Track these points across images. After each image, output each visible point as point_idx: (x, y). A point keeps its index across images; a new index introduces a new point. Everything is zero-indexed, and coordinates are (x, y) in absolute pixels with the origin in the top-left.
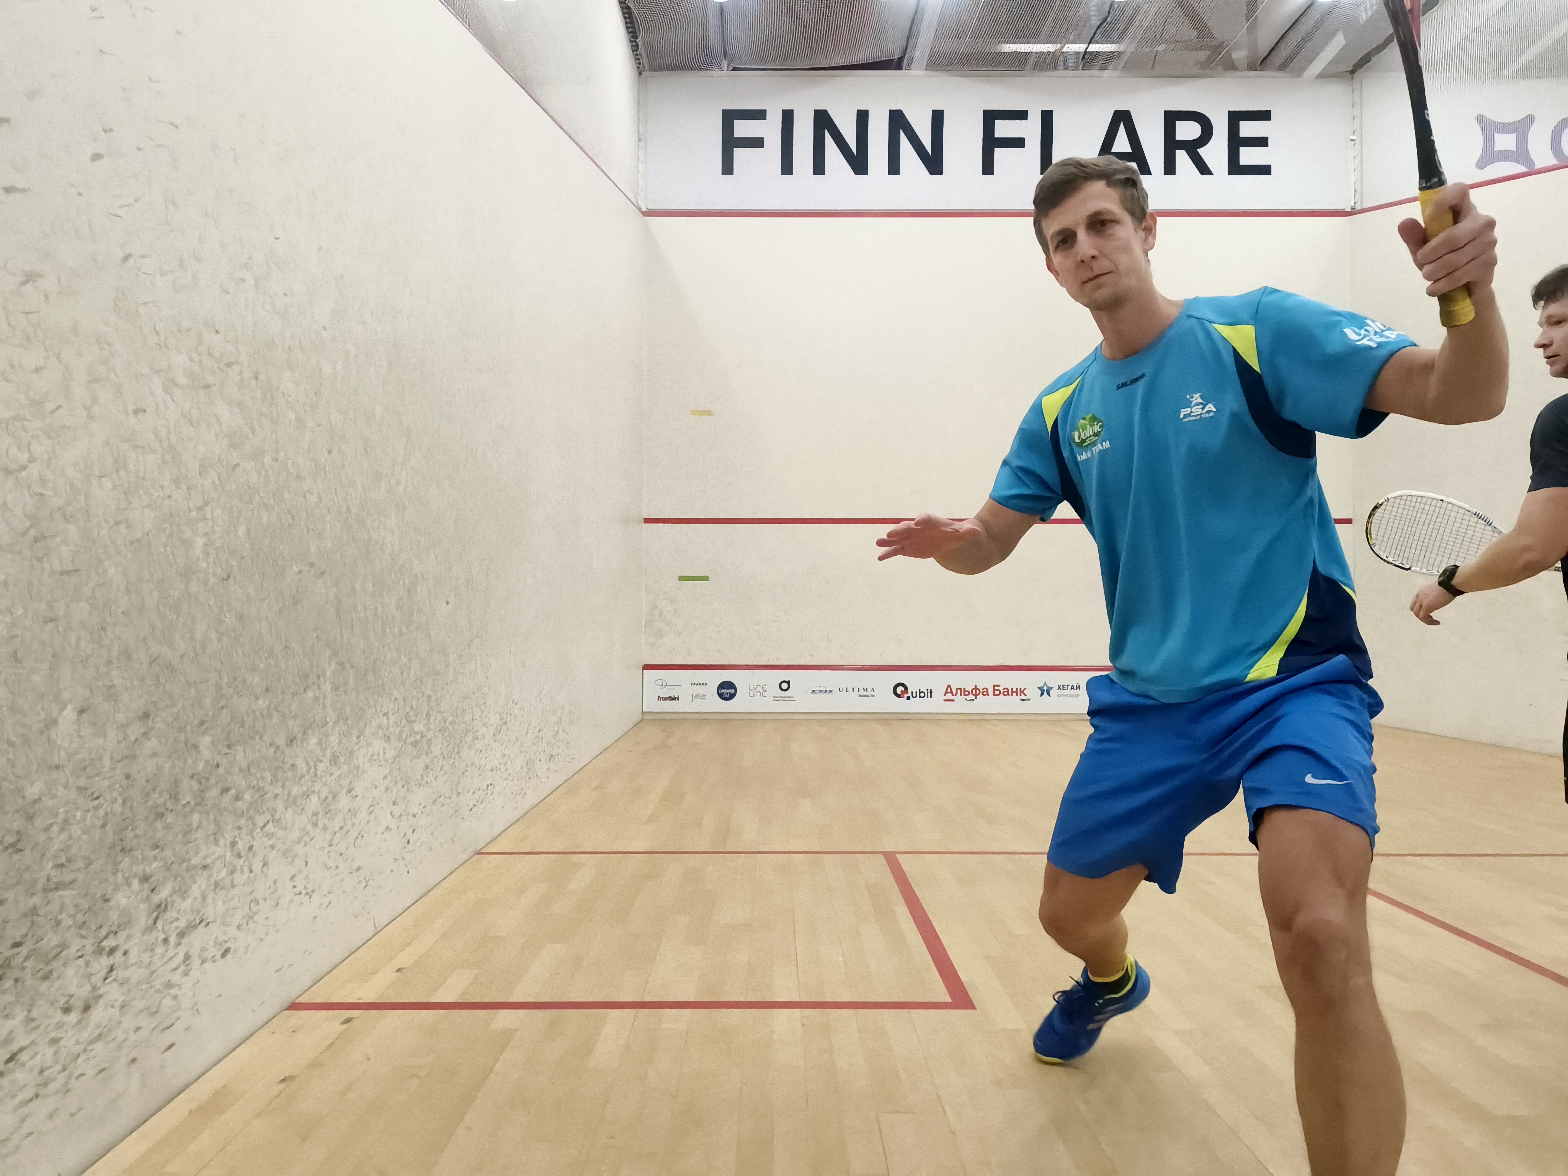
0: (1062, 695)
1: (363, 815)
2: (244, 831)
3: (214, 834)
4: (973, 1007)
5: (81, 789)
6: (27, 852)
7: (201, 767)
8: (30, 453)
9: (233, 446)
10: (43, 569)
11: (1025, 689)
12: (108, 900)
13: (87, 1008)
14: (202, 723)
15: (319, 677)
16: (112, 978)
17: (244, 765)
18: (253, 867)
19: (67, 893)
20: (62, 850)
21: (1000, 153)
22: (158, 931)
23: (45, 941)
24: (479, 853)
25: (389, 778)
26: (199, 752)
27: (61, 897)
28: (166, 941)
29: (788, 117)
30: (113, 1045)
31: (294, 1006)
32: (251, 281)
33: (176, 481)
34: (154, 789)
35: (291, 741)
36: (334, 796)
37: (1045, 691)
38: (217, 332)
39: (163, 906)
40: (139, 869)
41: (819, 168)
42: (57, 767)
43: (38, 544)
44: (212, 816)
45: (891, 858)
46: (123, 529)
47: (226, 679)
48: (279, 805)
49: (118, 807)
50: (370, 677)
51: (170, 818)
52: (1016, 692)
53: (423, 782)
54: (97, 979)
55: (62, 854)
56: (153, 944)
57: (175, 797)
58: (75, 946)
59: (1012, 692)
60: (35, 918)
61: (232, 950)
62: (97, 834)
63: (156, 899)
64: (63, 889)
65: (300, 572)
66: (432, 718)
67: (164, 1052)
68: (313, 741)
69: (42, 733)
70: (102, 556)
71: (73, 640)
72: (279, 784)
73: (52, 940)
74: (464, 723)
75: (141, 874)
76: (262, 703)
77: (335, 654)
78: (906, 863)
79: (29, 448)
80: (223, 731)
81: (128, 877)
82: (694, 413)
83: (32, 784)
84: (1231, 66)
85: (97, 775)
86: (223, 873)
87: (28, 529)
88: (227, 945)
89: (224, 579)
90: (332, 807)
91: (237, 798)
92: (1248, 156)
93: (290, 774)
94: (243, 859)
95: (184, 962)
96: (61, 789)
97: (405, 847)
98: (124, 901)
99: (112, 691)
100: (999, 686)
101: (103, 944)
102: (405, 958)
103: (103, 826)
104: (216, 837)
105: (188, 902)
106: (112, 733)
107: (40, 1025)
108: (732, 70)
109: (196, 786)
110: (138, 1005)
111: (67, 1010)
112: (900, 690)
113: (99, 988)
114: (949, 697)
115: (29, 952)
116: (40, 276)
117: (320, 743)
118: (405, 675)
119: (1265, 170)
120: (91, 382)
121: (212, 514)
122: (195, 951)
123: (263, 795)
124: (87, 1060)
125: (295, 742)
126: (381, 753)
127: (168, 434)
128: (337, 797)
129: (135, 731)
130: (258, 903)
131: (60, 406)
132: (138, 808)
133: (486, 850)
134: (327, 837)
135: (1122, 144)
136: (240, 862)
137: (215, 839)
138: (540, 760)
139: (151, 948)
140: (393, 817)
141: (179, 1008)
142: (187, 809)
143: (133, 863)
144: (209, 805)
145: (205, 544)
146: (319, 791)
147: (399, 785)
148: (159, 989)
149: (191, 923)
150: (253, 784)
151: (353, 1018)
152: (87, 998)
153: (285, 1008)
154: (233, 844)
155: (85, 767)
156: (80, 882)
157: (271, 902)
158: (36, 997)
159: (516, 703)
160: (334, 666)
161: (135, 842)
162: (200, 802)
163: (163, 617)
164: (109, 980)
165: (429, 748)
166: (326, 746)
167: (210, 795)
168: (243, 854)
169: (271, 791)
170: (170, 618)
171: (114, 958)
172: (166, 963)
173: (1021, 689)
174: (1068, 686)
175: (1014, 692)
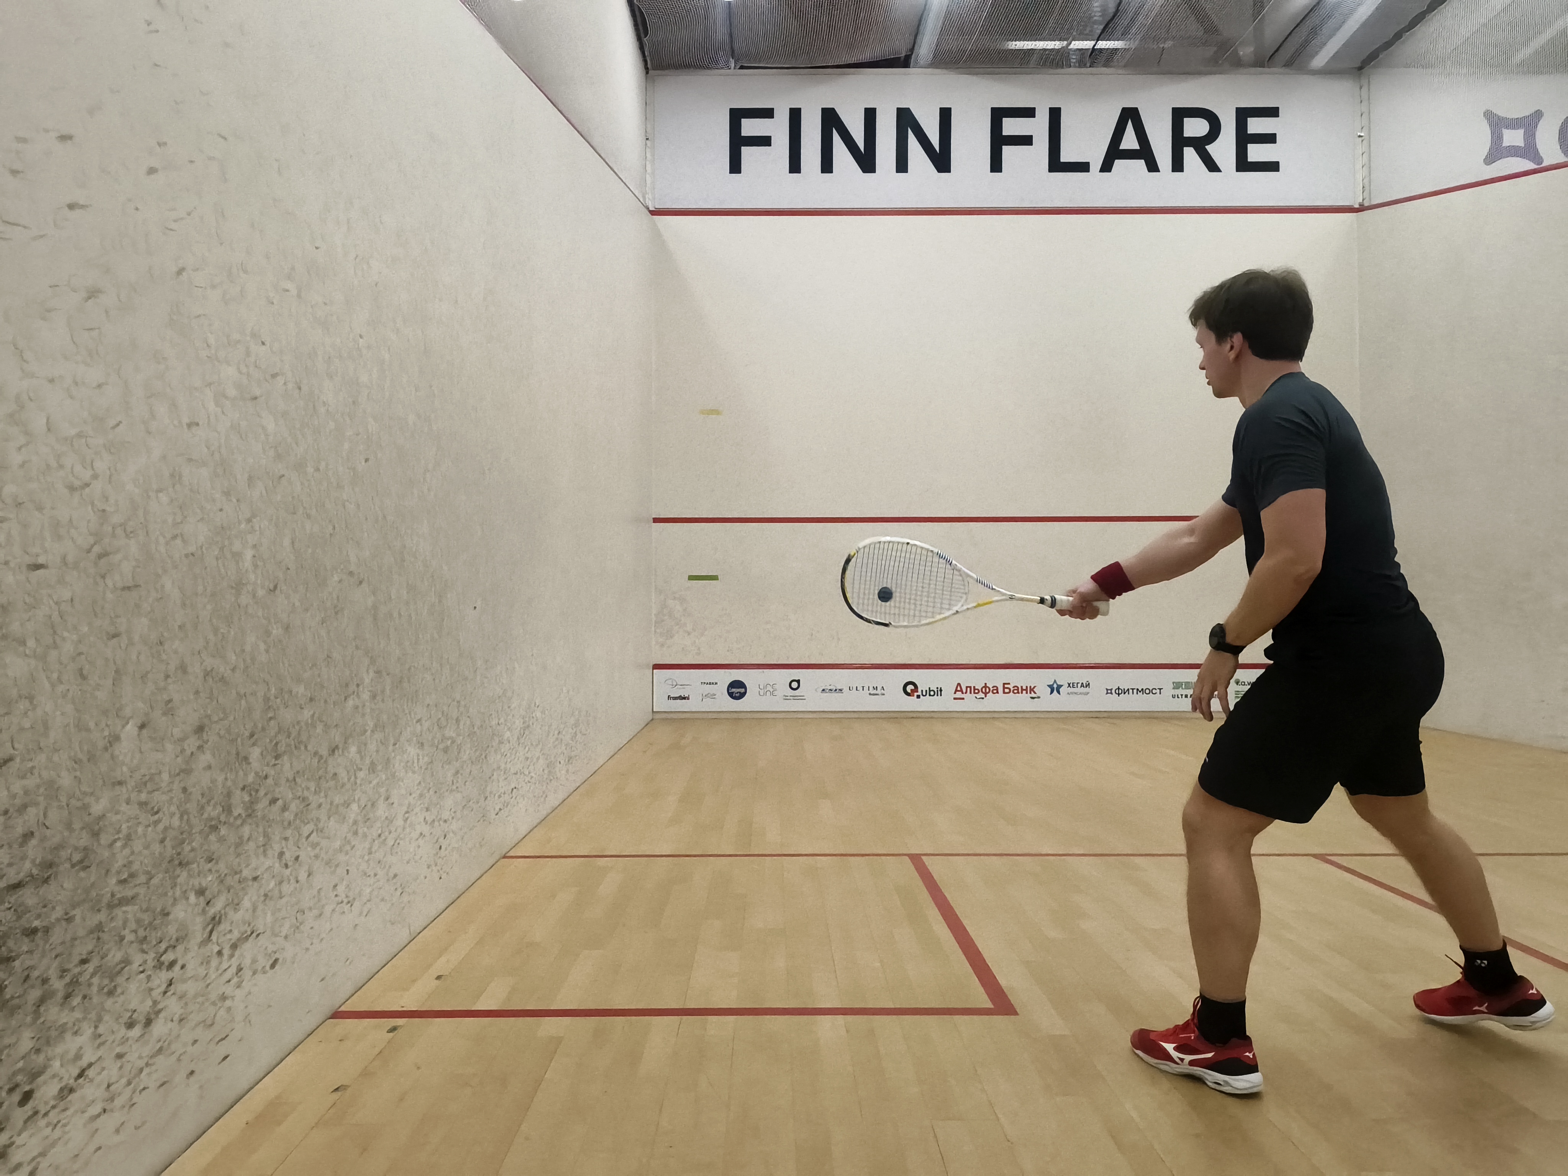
0: (1072, 693)
1: (400, 822)
2: (291, 842)
3: (264, 845)
4: (1015, 1013)
5: (142, 804)
6: (93, 868)
7: (251, 778)
8: (93, 469)
9: (279, 457)
10: (106, 585)
11: (1035, 687)
12: (168, 914)
13: (148, 1022)
14: (252, 735)
15: (358, 685)
16: (172, 992)
17: (290, 776)
18: (299, 878)
19: (128, 908)
20: (125, 866)
21: (1008, 151)
22: (213, 943)
23: (110, 956)
24: (505, 857)
25: (423, 784)
26: (249, 763)
27: (124, 912)
28: (220, 953)
29: (795, 116)
30: (174, 1058)
31: (337, 1015)
32: (294, 292)
33: (227, 494)
34: (208, 802)
35: (333, 751)
36: (373, 805)
37: (1055, 688)
38: (263, 343)
39: (217, 918)
40: (195, 882)
41: (827, 166)
42: (120, 783)
43: (102, 561)
44: (261, 829)
45: (916, 859)
46: (178, 541)
47: (273, 691)
48: (323, 814)
49: (176, 822)
50: (405, 685)
51: (223, 831)
52: (1026, 690)
53: (454, 787)
54: (156, 993)
55: (125, 869)
56: (209, 956)
57: (228, 809)
58: (137, 959)
59: (1022, 690)
60: (101, 934)
61: (280, 961)
62: (157, 848)
63: (212, 911)
64: (127, 904)
65: (340, 581)
66: (462, 724)
67: (220, 1063)
68: (353, 749)
69: (106, 749)
70: (160, 571)
71: (134, 657)
72: (322, 794)
73: (115, 956)
74: (491, 727)
75: (197, 887)
76: (307, 714)
77: (373, 661)
78: (934, 865)
79: (92, 467)
80: (271, 741)
81: (186, 891)
82: (702, 412)
83: (97, 800)
84: (1237, 64)
85: (157, 790)
86: (272, 884)
87: (92, 546)
88: (277, 956)
89: (270, 590)
90: (371, 815)
91: (285, 808)
92: (1256, 152)
93: (332, 783)
94: (289, 870)
95: (237, 974)
96: (124, 805)
97: (437, 854)
98: (181, 915)
99: (170, 706)
100: (1009, 684)
101: (163, 958)
102: (442, 966)
103: (162, 841)
104: (265, 847)
105: (241, 913)
106: (169, 747)
107: (106, 1041)
108: (739, 69)
109: (247, 798)
110: (195, 1018)
111: (130, 1025)
112: (910, 689)
113: (159, 1002)
114: (959, 695)
115: (94, 969)
116: (99, 291)
117: (359, 752)
118: (437, 681)
119: (1273, 167)
120: (149, 397)
121: (260, 527)
122: (247, 962)
123: (308, 805)
124: (149, 1074)
125: (336, 751)
126: (416, 761)
127: (220, 447)
128: (376, 804)
129: (192, 743)
130: (304, 913)
131: (120, 422)
132: (194, 821)
133: (511, 854)
134: (367, 845)
135: (1130, 141)
136: (288, 872)
137: (264, 851)
138: (560, 762)
139: (206, 962)
140: (426, 823)
141: (233, 1020)
142: (239, 822)
143: (190, 876)
144: (259, 817)
145: (254, 556)
146: (359, 800)
147: (431, 792)
148: (214, 1002)
149: (243, 934)
150: (300, 794)
151: (399, 1026)
152: (149, 1013)
153: (329, 1017)
154: (281, 854)
155: (145, 784)
156: (141, 897)
157: (315, 912)
158: (103, 1013)
159: (538, 706)
160: (372, 674)
161: (192, 854)
162: (251, 813)
163: (216, 631)
164: (169, 994)
165: (459, 753)
166: (365, 754)
167: (260, 806)
168: (290, 864)
169: (314, 800)
170: (222, 630)
171: (173, 972)
172: (221, 975)
173: (1030, 687)
174: (1078, 683)
175: (1024, 690)
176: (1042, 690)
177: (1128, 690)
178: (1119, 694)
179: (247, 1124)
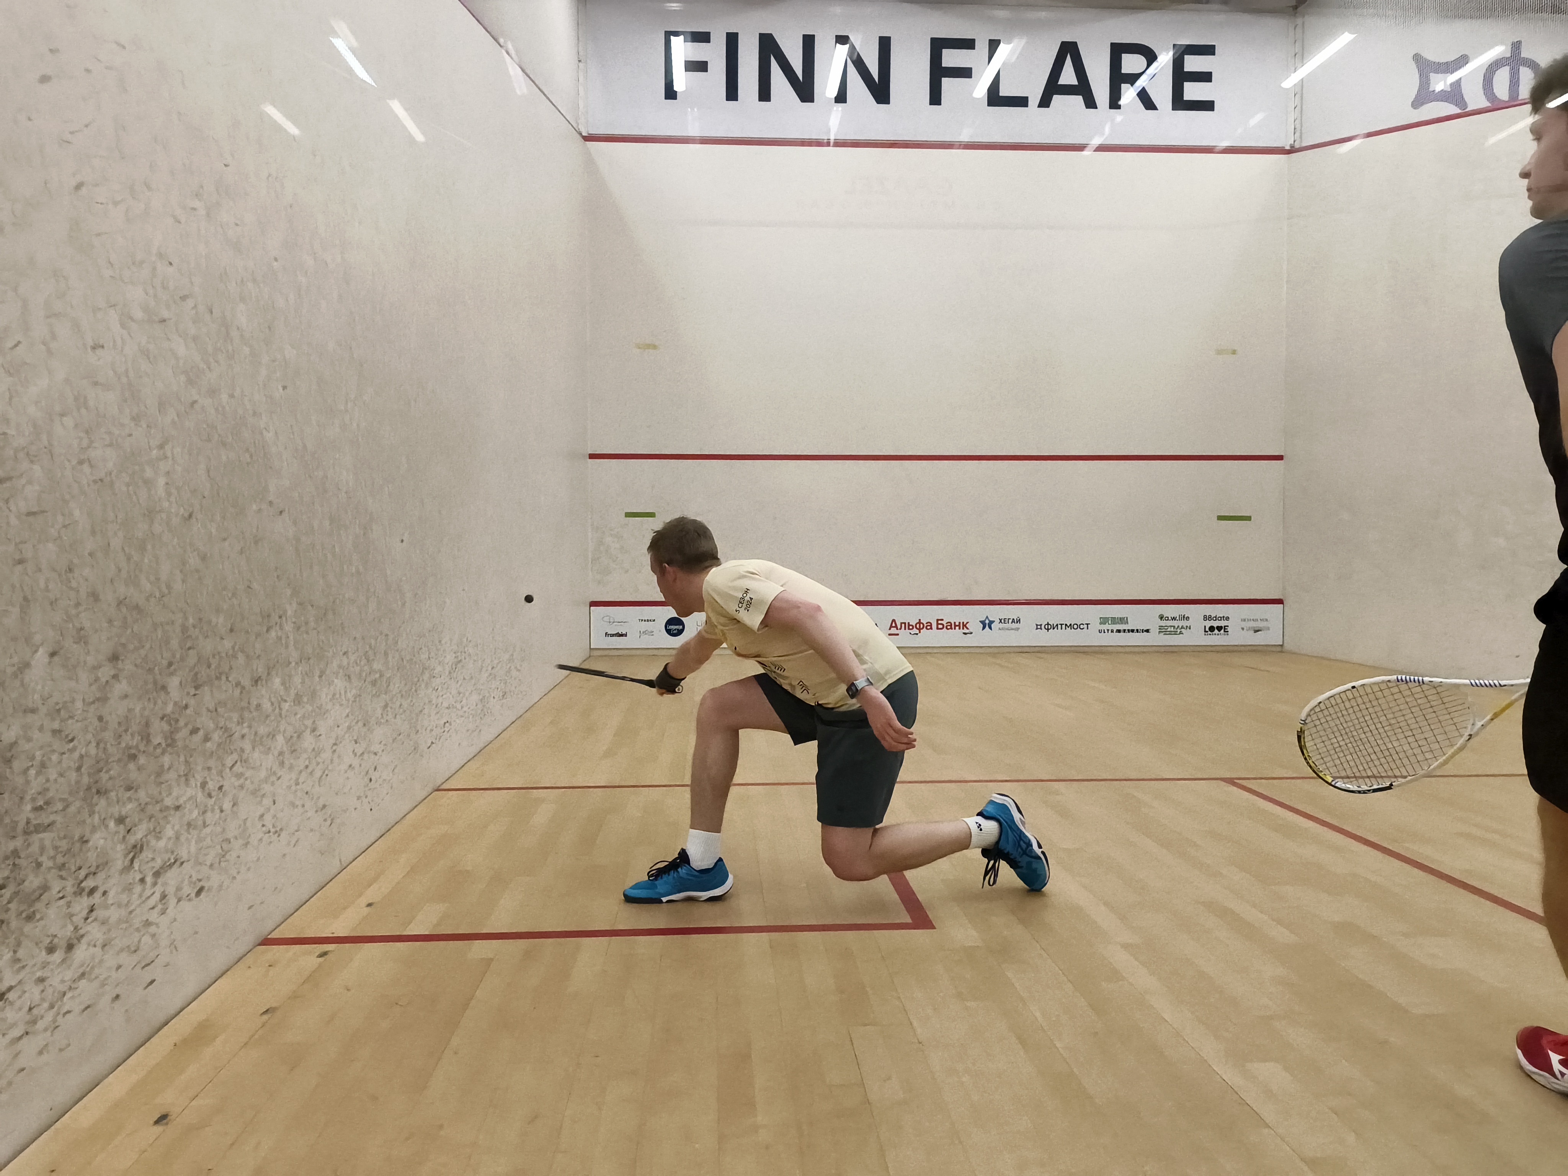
0: (1003, 629)
1: (326, 755)
2: (214, 771)
3: (186, 775)
4: (933, 927)
5: (55, 732)
7: (170, 708)
9: (190, 382)
10: (10, 511)
11: (968, 623)
12: (87, 841)
13: (70, 947)
14: (170, 664)
15: (280, 617)
16: (93, 918)
17: (211, 706)
18: (224, 808)
19: (45, 835)
20: (40, 793)
21: (947, 83)
22: (135, 871)
23: (27, 882)
24: (438, 790)
25: (350, 717)
26: (168, 693)
27: (41, 839)
28: (142, 880)
29: (732, 40)
30: (96, 984)
31: (266, 942)
32: (202, 211)
33: (136, 419)
34: (126, 731)
35: (256, 681)
36: (299, 737)
37: (987, 624)
38: (171, 264)
39: (139, 846)
40: (116, 810)
41: (765, 94)
42: (32, 711)
44: (182, 759)
46: (86, 467)
47: (191, 621)
48: (247, 745)
49: (93, 751)
50: (330, 616)
51: (142, 760)
52: (959, 626)
53: (383, 720)
54: (78, 919)
55: (40, 796)
56: (130, 884)
57: (147, 738)
58: (56, 886)
59: (955, 626)
60: (17, 860)
61: (206, 889)
62: (73, 775)
63: (132, 839)
64: (43, 831)
65: (259, 511)
66: (390, 657)
67: (145, 988)
68: (277, 681)
69: (16, 676)
70: (67, 497)
71: (42, 584)
72: (245, 725)
73: (33, 882)
74: (421, 661)
75: (117, 816)
76: (227, 644)
77: (295, 592)
80: (190, 671)
81: (105, 819)
82: (639, 346)
83: (8, 728)
85: (70, 718)
86: (195, 813)
88: (201, 884)
89: (186, 519)
90: (297, 747)
91: (207, 739)
92: (1192, 91)
93: (255, 714)
94: (213, 799)
95: (161, 901)
96: (37, 731)
97: (367, 785)
98: (101, 842)
99: (82, 633)
100: (942, 620)
101: (83, 885)
102: (373, 894)
103: (79, 769)
104: (187, 778)
105: (163, 842)
106: (83, 675)
107: (26, 965)
109: (166, 727)
110: (119, 943)
111: (51, 950)
113: (81, 928)
114: (894, 631)
115: (12, 894)
117: (283, 683)
118: (363, 614)
119: (1207, 106)
120: (49, 317)
121: (173, 454)
122: (171, 890)
123: (231, 736)
124: (73, 997)
125: (259, 682)
126: (343, 692)
127: (127, 371)
128: (301, 736)
129: (105, 673)
130: (230, 843)
131: (19, 342)
132: (111, 750)
133: (444, 787)
134: (294, 776)
135: (1068, 77)
136: (211, 802)
137: (187, 780)
138: (494, 698)
139: (128, 889)
140: (356, 755)
141: (157, 947)
142: (159, 751)
143: (109, 805)
144: (180, 746)
145: (167, 484)
146: (284, 731)
147: (360, 724)
148: (138, 928)
149: (165, 863)
150: (221, 724)
151: (329, 951)
152: (70, 938)
153: (258, 942)
154: (204, 785)
155: (59, 711)
156: (58, 825)
157: (241, 842)
158: (22, 938)
159: (470, 641)
160: (295, 605)
161: (110, 783)
162: (171, 741)
163: (129, 558)
164: (89, 920)
165: (388, 686)
166: (289, 686)
167: (179, 736)
168: (213, 794)
169: (238, 731)
170: (135, 558)
171: (94, 898)
172: (144, 902)
173: (963, 623)
174: (1009, 619)
175: (957, 626)
176: (975, 626)
177: (1057, 625)
178: (1048, 629)
179: (175, 1045)
